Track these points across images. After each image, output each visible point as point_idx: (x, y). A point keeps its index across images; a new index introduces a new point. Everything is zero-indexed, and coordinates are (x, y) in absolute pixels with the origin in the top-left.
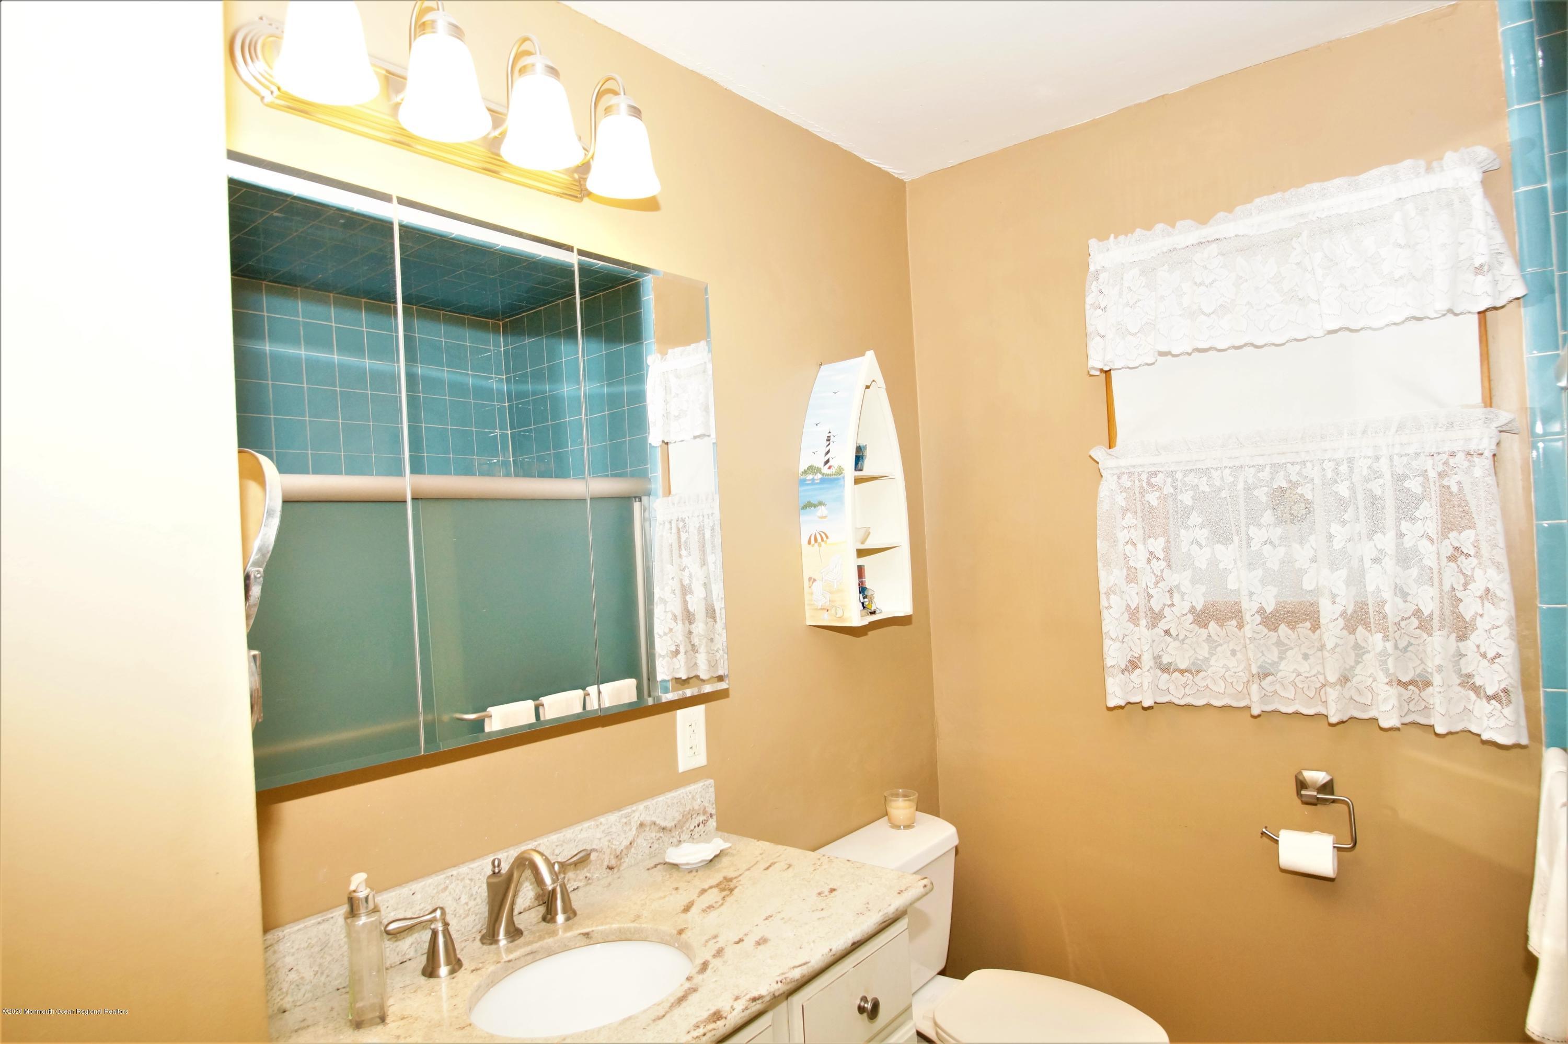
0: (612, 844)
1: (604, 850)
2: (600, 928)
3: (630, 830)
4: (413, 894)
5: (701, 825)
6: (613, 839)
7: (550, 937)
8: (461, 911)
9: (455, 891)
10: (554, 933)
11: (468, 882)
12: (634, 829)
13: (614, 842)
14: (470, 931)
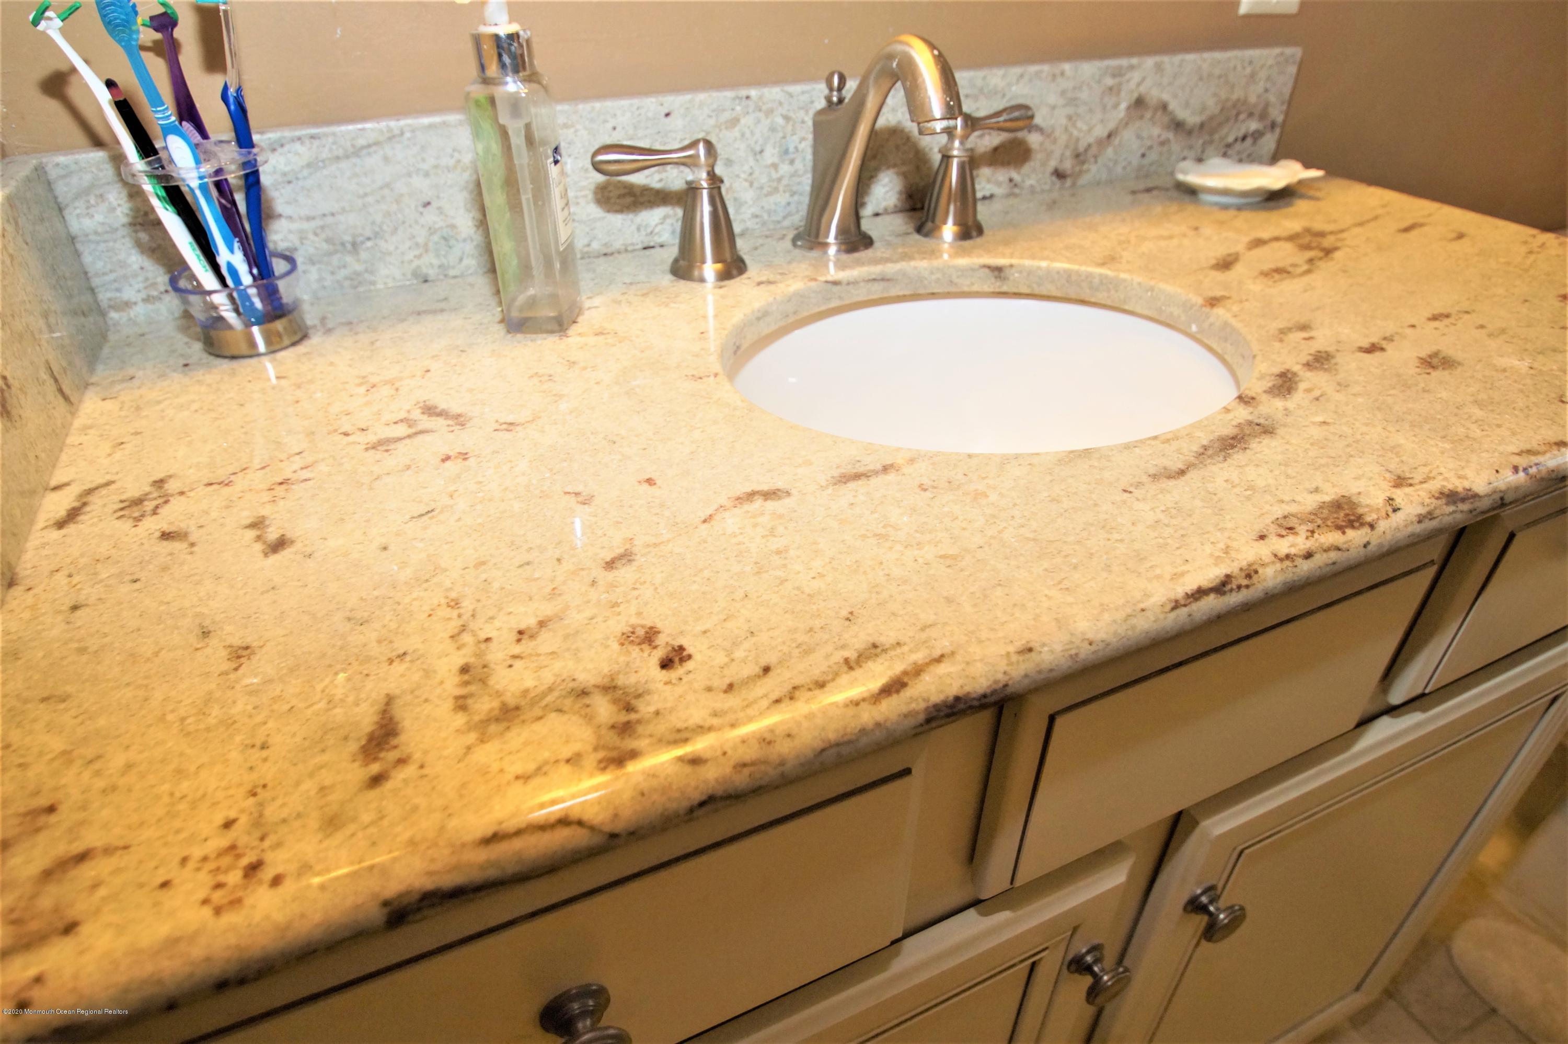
0: (1074, 125)
1: (1057, 134)
2: (1027, 263)
3: (1116, 106)
4: (667, 115)
5: (1249, 141)
6: (1078, 115)
7: (924, 258)
8: (764, 180)
9: (752, 133)
10: (934, 253)
11: (780, 121)
12: (1123, 106)
13: (1080, 124)
14: (779, 222)
